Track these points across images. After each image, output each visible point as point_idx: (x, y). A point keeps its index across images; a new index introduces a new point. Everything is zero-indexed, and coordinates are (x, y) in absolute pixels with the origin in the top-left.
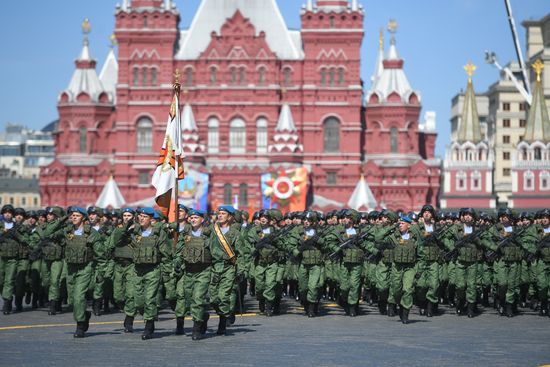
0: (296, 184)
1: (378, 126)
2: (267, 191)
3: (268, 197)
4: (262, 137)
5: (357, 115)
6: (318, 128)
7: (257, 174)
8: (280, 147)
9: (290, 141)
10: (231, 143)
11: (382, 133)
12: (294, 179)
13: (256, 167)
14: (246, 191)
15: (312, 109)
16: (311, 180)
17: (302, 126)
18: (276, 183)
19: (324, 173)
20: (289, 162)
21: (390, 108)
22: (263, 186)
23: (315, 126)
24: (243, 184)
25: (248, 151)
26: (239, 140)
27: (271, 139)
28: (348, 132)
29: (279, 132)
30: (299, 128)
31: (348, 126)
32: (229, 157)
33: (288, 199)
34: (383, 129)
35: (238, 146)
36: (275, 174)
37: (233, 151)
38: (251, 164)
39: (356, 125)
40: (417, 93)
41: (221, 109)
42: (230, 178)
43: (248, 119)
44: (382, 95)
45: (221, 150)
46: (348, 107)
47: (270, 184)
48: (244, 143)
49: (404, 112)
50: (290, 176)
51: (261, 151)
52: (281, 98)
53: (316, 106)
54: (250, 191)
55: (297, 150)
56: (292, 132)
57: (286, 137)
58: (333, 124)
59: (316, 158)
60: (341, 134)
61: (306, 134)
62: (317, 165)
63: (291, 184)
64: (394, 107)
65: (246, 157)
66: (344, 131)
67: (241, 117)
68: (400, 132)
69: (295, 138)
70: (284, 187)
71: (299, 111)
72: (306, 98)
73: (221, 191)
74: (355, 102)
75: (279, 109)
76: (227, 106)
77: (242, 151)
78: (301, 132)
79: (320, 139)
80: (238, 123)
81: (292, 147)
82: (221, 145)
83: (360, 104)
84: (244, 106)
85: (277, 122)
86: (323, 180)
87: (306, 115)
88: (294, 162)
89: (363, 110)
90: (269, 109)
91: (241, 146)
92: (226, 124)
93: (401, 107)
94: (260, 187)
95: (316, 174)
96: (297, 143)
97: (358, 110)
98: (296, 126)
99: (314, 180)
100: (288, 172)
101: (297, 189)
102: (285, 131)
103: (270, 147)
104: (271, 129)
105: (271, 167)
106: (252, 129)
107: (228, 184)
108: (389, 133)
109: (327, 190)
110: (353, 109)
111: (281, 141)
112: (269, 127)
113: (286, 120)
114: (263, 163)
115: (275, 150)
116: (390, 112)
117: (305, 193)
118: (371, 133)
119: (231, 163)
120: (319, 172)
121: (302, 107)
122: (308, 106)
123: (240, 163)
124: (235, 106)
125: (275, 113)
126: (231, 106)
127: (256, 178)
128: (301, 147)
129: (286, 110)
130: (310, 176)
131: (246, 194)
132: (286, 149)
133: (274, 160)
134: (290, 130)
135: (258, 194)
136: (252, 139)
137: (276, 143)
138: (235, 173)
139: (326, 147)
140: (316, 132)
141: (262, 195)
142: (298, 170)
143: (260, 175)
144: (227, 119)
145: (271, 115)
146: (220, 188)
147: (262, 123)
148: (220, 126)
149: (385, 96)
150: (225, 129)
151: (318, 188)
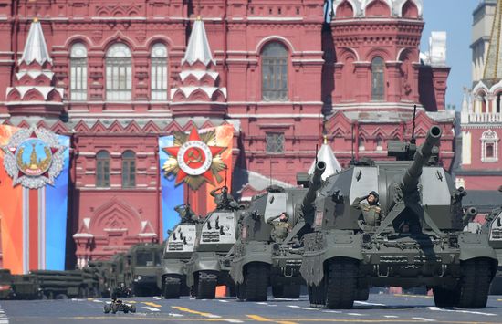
0: (216, 151)
1: (352, 57)
2: (169, 163)
3: (170, 173)
4: (159, 75)
5: (318, 38)
6: (252, 60)
7: (151, 135)
8: (188, 90)
9: (205, 80)
10: (109, 85)
11: (358, 66)
12: (211, 143)
13: (150, 124)
14: (133, 163)
15: (241, 27)
16: (240, 146)
17: (227, 56)
19: (262, 134)
20: (205, 115)
21: (371, 24)
22: (162, 155)
23: (248, 56)
24: (128, 152)
25: (136, 97)
26: (122, 78)
27: (174, 78)
28: (301, 64)
29: (187, 65)
30: (221, 60)
31: (302, 56)
32: (104, 107)
33: (202, 175)
34: (359, 62)
35: (119, 90)
36: (181, 135)
37: (112, 97)
38: (141, 118)
39: (314, 53)
41: (91, 27)
42: (105, 142)
43: (136, 45)
44: (359, 4)
45: (92, 96)
46: (302, 23)
47: (172, 153)
48: (129, 85)
49: (394, 31)
50: (204, 138)
51: (158, 97)
52: (190, 11)
53: (248, 23)
54: (139, 164)
55: (216, 95)
56: (209, 66)
57: (199, 74)
58: (276, 52)
59: (248, 108)
60: (291, 69)
61: (231, 69)
62: (252, 120)
63: (207, 151)
64: (378, 24)
65: (133, 106)
66: (294, 64)
67: (124, 42)
68: (388, 66)
69: (214, 75)
70: (195, 157)
71: (219, 30)
72: (230, 9)
73: (92, 164)
74: (315, 16)
75: (188, 28)
76: (101, 22)
77: (126, 97)
78: (225, 66)
79: (255, 77)
80: (119, 51)
81: (210, 90)
82: (91, 87)
83: (321, 19)
84: (129, 22)
85: (184, 50)
86: (260, 143)
87: (231, 36)
88: (211, 116)
89: (327, 29)
90: (170, 27)
91: (126, 90)
92: (101, 53)
93: (390, 24)
94: (156, 156)
95: (248, 136)
96: (217, 83)
97: (318, 28)
98: (216, 55)
99: (246, 145)
100: (201, 131)
101: (217, 159)
102: (198, 64)
103: (173, 91)
104: (174, 61)
105: (173, 124)
106: (144, 61)
107: (103, 151)
108: (370, 67)
109: (267, 162)
110: (310, 27)
111: (191, 80)
112: (171, 57)
113: (199, 47)
114: (161, 118)
115: (180, 94)
116: (372, 32)
117: (231, 166)
118: (341, 67)
119: (109, 116)
120: (254, 132)
121: (225, 23)
122: (234, 23)
123: (123, 116)
124: (115, 23)
125: (181, 35)
126: (108, 22)
127: (150, 141)
128: (224, 90)
129: (198, 29)
130: (240, 139)
131: (133, 169)
132: (197, 94)
133: (178, 112)
134: (206, 63)
135: (154, 168)
136: (142, 77)
137: (183, 83)
138: (114, 133)
139: (264, 92)
140: (249, 65)
141: (160, 170)
142: (220, 129)
143: (157, 137)
144: (102, 44)
145: (175, 37)
146: (88, 157)
147: (160, 51)
148: (89, 57)
149: (363, 6)
150: (99, 62)
151: (251, 159)
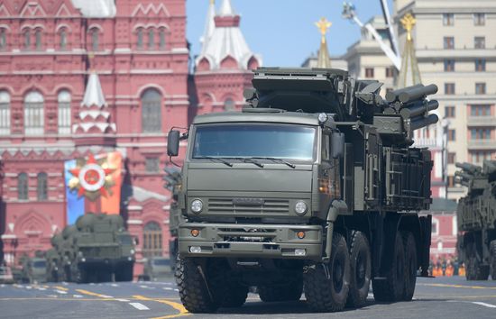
0: (108, 172)
1: (210, 99)
2: (72, 181)
3: (74, 189)
4: (65, 115)
5: (184, 86)
6: (135, 103)
7: (59, 160)
8: (86, 126)
9: (99, 118)
10: (26, 123)
11: (214, 107)
12: (105, 166)
13: (58, 152)
14: (45, 182)
15: (126, 78)
16: (126, 168)
17: (115, 100)
18: (83, 172)
19: (143, 159)
20: (99, 145)
21: (224, 75)
22: (68, 175)
23: (131, 100)
24: (42, 174)
25: (47, 131)
26: (36, 118)
27: (76, 117)
28: (171, 106)
29: (85, 108)
30: (111, 103)
31: (172, 99)
32: (23, 139)
33: (98, 190)
34: (216, 103)
35: (34, 126)
36: (81, 161)
37: (29, 132)
38: (51, 148)
39: (181, 97)
40: (257, 56)
41: (13, 79)
42: (25, 166)
43: (47, 92)
44: (214, 60)
45: (14, 132)
46: (171, 75)
47: (75, 174)
48: (42, 123)
49: (241, 80)
50: (99, 162)
51: (63, 132)
52: (88, 66)
53: (131, 75)
54: (51, 182)
55: (108, 130)
56: (102, 108)
57: (94, 114)
58: (152, 97)
59: (132, 139)
60: (164, 110)
61: (119, 110)
62: (135, 148)
63: (101, 173)
64: (229, 75)
65: (45, 139)
66: (167, 106)
67: (38, 90)
68: (237, 106)
69: (106, 115)
70: (92, 177)
71: (110, 80)
72: (118, 65)
73: (15, 183)
74: (181, 69)
75: (86, 79)
76: (20, 75)
77: (40, 132)
78: (114, 108)
79: (137, 115)
80: (34, 98)
81: (103, 126)
82: (13, 125)
83: (186, 71)
84: (42, 76)
85: (83, 96)
86: (141, 166)
87: (119, 86)
88: (104, 145)
89: (191, 79)
90: (72, 79)
91: (39, 126)
92: (20, 99)
93: (238, 75)
94: (63, 176)
95: (132, 160)
96: (108, 121)
97: (184, 79)
98: (107, 100)
99: (131, 167)
100: (97, 157)
101: (109, 178)
102: (93, 107)
103: (75, 127)
104: (76, 105)
105: (76, 152)
106: (53, 105)
107: (22, 173)
108: (223, 107)
109: (147, 180)
110: (178, 78)
111: (88, 118)
112: (73, 101)
113: (94, 94)
114: (66, 147)
115: (80, 130)
116: (220, 81)
117: (119, 183)
118: (202, 108)
119: (26, 147)
120: (137, 157)
121: (114, 75)
122: (121, 75)
123: (38, 147)
124: (31, 76)
125: (80, 84)
126: (26, 76)
127: (57, 165)
128: (113, 126)
129: (94, 80)
130: (126, 163)
131: (45, 187)
132: (94, 129)
133: (80, 142)
134: (100, 106)
135: (61, 185)
136: (52, 116)
137: (82, 121)
138: (31, 159)
139: (144, 126)
140: (132, 107)
141: (66, 187)
142: (111, 155)
143: (63, 162)
144: (21, 92)
145: (76, 86)
146: (12, 178)
147: (64, 97)
148: (12, 102)
149: (218, 61)
150: (18, 105)
151: (135, 177)
